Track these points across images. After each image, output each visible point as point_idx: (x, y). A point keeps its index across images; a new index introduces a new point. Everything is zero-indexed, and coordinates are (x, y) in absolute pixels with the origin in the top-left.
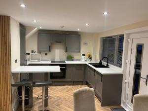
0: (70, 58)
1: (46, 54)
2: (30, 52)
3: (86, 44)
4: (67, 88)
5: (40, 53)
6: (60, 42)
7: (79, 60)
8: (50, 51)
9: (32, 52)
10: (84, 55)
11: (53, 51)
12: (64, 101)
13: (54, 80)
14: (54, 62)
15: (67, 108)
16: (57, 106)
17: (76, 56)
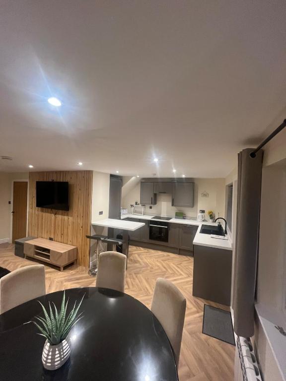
0: (180, 215)
1: (151, 208)
2: (134, 204)
3: (205, 195)
4: (169, 256)
5: (144, 205)
6: (165, 193)
7: (195, 219)
8: (155, 203)
9: (136, 203)
10: (203, 212)
11: (158, 203)
12: (148, 271)
13: (153, 242)
14: (160, 218)
15: (144, 281)
16: (135, 274)
17: (189, 212)
